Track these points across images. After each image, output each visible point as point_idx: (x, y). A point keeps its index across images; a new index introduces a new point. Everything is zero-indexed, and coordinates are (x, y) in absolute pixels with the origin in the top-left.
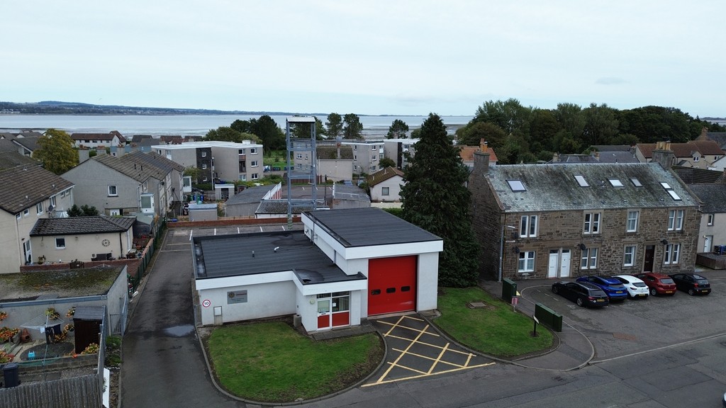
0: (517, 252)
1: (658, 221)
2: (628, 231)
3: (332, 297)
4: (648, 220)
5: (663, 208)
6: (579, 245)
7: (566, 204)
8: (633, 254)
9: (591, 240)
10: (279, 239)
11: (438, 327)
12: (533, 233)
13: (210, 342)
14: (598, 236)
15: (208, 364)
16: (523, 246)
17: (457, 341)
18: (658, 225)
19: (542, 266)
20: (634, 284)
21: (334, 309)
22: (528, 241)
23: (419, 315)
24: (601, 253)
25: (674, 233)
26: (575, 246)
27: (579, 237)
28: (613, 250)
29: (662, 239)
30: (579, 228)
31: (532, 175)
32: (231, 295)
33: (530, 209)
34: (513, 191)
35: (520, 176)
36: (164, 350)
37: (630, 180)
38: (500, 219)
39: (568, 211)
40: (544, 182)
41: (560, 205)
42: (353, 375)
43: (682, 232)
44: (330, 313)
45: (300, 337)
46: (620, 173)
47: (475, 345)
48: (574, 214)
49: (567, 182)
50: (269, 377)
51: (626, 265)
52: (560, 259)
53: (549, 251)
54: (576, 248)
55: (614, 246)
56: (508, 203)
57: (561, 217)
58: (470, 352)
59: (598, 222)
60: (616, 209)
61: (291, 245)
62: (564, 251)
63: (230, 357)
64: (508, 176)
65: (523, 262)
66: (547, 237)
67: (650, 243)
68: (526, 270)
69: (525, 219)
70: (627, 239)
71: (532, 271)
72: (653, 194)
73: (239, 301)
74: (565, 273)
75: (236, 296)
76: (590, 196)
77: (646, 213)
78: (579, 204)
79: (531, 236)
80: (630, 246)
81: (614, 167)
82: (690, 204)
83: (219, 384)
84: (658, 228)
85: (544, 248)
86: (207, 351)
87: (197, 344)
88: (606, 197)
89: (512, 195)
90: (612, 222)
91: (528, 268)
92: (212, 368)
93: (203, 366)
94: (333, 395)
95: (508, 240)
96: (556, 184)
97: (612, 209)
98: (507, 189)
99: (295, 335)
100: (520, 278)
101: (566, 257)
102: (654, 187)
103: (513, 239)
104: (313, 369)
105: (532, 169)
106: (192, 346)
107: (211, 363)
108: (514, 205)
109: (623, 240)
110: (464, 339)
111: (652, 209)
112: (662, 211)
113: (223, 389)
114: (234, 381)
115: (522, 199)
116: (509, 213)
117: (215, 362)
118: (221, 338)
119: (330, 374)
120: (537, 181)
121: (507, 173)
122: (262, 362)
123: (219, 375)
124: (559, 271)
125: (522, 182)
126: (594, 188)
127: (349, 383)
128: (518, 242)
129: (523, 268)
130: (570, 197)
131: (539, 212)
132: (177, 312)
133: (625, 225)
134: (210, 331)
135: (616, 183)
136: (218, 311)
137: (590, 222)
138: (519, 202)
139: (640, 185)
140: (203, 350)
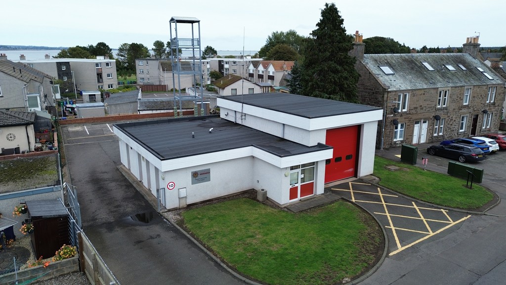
0: (394, 124)
1: (481, 96)
2: (465, 104)
3: (301, 169)
4: (476, 95)
5: (484, 85)
6: (433, 116)
7: (426, 84)
8: (464, 122)
9: (442, 112)
10: (200, 123)
11: (388, 188)
12: (404, 108)
13: (189, 226)
14: (446, 109)
15: (208, 252)
16: (398, 119)
17: (418, 199)
18: (481, 99)
19: (409, 135)
20: (489, 142)
21: (303, 180)
22: (402, 114)
23: (361, 180)
24: (447, 122)
25: (489, 105)
26: (431, 117)
27: (434, 109)
28: (454, 119)
29: (483, 110)
30: (435, 103)
31: (394, 62)
32: (195, 175)
33: (403, 88)
34: (386, 74)
35: (386, 63)
36: (143, 241)
37: (458, 65)
38: (383, 97)
39: (429, 89)
40: (404, 67)
41: (421, 85)
42: (372, 244)
43: (494, 104)
44: (299, 185)
45: (276, 210)
46: (450, 61)
47: (438, 201)
48: (433, 91)
49: (419, 67)
50: (289, 257)
51: (461, 131)
52: (421, 128)
53: (414, 123)
54: (431, 119)
55: (454, 116)
56: (387, 84)
57: (424, 94)
58: (440, 209)
59: (446, 98)
60: (458, 87)
61: (219, 127)
62: (425, 122)
63: (225, 240)
64: (379, 63)
65: (396, 132)
66: (413, 111)
67: (476, 113)
68: (398, 139)
69: (399, 96)
70: (463, 110)
71: (402, 139)
72: (475, 75)
73: (203, 180)
74: (423, 140)
75: (200, 176)
76: (438, 77)
77: (475, 90)
78: (434, 83)
79: (404, 110)
80: (464, 115)
81: (443, 56)
82: (500, 82)
83: (240, 273)
84: (481, 101)
85: (412, 120)
86: (193, 235)
87: (176, 231)
88: (449, 78)
89: (386, 77)
90: (455, 97)
91: (400, 137)
92: (216, 255)
93: (202, 254)
94: (374, 269)
95: (389, 114)
96: (412, 69)
97: (456, 87)
98: (381, 73)
99: (269, 210)
100: (394, 145)
101: (425, 126)
102: (473, 70)
103: (392, 113)
104: (324, 243)
105: (392, 58)
106: (172, 234)
107: (209, 249)
108: (391, 85)
109: (461, 111)
110: (422, 196)
111: (479, 86)
112: (485, 87)
113: (251, 279)
114: (254, 268)
115: (395, 80)
116: (390, 92)
117: (214, 248)
118: (197, 221)
119: (349, 246)
120: (399, 67)
121: (376, 60)
122: (265, 242)
123: (231, 263)
124: (419, 138)
125: (389, 67)
126: (438, 71)
127: (376, 253)
128: (395, 115)
129: (396, 137)
130: (426, 78)
131: (410, 90)
132: (125, 199)
133: (462, 100)
134: (179, 214)
135: (450, 68)
136: (183, 193)
137: (441, 98)
138: (394, 83)
139: (465, 69)
140: (188, 236)
